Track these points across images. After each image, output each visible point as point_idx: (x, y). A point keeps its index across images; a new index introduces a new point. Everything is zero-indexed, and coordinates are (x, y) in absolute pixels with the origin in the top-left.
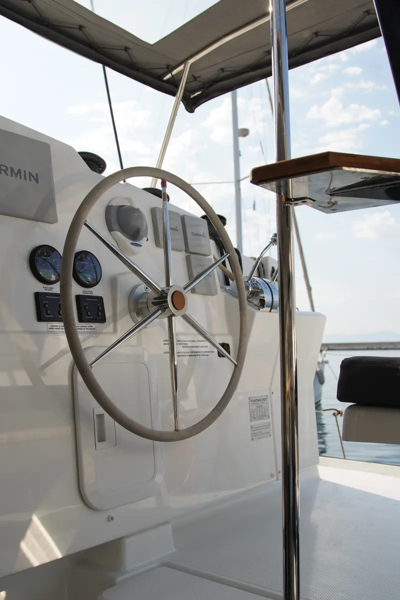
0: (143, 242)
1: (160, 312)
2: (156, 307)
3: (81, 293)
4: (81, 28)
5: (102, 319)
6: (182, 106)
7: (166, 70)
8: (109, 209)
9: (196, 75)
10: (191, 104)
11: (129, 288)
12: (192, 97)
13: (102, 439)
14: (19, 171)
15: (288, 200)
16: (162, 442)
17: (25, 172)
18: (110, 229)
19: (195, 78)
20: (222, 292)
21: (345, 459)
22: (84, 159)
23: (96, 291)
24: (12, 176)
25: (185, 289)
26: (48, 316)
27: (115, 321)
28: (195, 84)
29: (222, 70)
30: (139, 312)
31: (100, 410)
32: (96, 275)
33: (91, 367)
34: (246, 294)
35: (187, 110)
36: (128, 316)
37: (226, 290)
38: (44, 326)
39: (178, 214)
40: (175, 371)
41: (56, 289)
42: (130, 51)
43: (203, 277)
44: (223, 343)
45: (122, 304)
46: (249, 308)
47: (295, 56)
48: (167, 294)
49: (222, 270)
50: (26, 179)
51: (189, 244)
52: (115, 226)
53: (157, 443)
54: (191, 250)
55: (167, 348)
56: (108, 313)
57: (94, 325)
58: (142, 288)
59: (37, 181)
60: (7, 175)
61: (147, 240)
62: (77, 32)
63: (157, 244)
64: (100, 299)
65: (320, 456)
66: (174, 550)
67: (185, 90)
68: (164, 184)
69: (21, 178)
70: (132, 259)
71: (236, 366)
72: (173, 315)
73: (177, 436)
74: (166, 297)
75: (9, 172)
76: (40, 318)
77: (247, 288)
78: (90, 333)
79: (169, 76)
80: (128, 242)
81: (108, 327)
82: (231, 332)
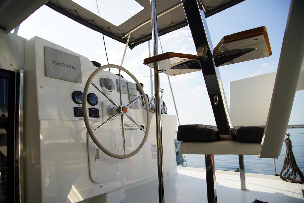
0: (113, 90)
1: (118, 114)
2: (117, 112)
3: (91, 107)
4: (93, 20)
5: (98, 116)
6: (128, 47)
7: (123, 35)
8: (101, 79)
9: (133, 37)
10: (131, 47)
11: (108, 106)
12: (132, 44)
13: (98, 158)
14: (69, 66)
15: (157, 70)
16: (120, 159)
17: (71, 66)
18: (101, 86)
19: (133, 38)
20: (141, 108)
21: (187, 167)
22: (93, 64)
23: (96, 107)
24: (66, 67)
25: (127, 106)
26: (79, 115)
27: (103, 117)
28: (133, 40)
29: (142, 35)
30: (111, 114)
31: (97, 148)
32: (96, 101)
33: (93, 132)
34: (149, 109)
35: (130, 49)
36: (107, 115)
37: (143, 108)
38: (77, 118)
39: (126, 81)
40: (124, 136)
41: (81, 106)
42: (110, 29)
43: (133, 102)
44: (142, 126)
45: (105, 111)
46: (150, 113)
47: (166, 30)
48: (121, 107)
49: (142, 101)
50: (71, 68)
51: (129, 92)
52: (103, 85)
53: (118, 159)
54: (130, 93)
55: (121, 127)
56: (100, 115)
57: (95, 118)
58: (112, 106)
59: (75, 69)
60: (64, 66)
61: (114, 90)
62: (92, 22)
63: (118, 91)
64: (97, 110)
65: (177, 166)
66: (125, 198)
67: (129, 42)
68: (119, 71)
69: (69, 68)
70: (109, 96)
71: (146, 133)
72: (123, 115)
73: (125, 157)
74: (120, 109)
75: (65, 66)
76: (76, 115)
77: (149, 107)
78: (94, 121)
79: (124, 37)
80: (107, 90)
81: (100, 119)
82: (144, 122)
